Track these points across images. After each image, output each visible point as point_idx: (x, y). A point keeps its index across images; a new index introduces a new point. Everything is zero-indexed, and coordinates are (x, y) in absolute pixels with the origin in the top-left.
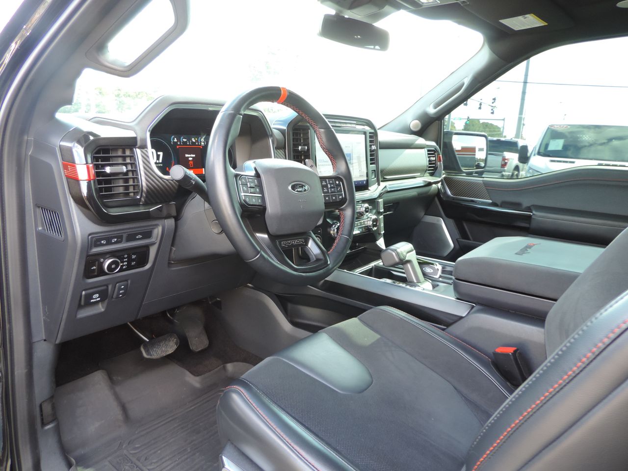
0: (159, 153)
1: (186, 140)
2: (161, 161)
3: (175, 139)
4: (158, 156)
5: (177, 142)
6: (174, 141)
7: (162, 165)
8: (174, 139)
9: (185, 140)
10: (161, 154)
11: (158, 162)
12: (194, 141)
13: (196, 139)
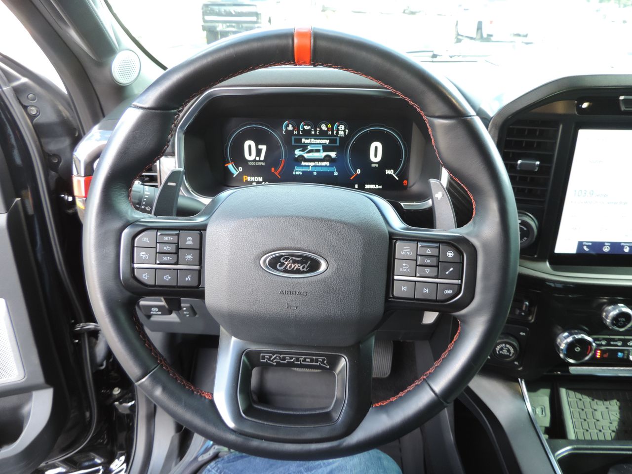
0: (260, 147)
1: (309, 127)
2: (262, 158)
3: (290, 126)
4: (259, 152)
5: (293, 130)
6: (287, 129)
7: (263, 164)
8: (288, 126)
9: (307, 128)
10: (264, 148)
11: (257, 159)
12: (324, 127)
13: (330, 126)
